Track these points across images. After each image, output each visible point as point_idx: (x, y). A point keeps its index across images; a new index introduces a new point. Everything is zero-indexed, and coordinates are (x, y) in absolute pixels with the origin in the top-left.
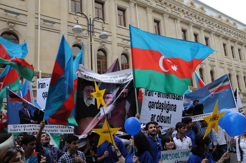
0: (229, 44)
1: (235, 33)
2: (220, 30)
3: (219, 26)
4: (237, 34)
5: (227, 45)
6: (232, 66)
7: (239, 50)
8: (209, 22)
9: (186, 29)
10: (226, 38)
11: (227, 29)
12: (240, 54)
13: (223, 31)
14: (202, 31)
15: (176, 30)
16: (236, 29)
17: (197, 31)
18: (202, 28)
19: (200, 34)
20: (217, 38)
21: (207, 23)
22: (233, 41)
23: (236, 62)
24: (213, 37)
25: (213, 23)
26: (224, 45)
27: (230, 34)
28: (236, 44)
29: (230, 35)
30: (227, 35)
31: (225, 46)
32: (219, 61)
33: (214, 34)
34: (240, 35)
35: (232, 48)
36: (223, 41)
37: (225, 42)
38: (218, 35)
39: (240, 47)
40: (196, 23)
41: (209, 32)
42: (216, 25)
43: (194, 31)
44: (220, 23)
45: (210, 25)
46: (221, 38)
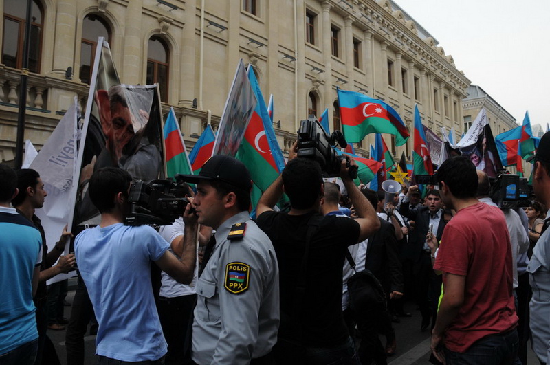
0: (399, 64)
1: (412, 43)
2: (386, 30)
3: (383, 21)
4: (416, 46)
5: (395, 63)
6: (399, 107)
7: (416, 79)
8: (366, 9)
9: (317, 11)
10: (394, 50)
11: (399, 32)
12: (415, 88)
13: (391, 33)
14: (350, 24)
15: (293, 9)
16: (414, 36)
17: (339, 22)
18: (350, 17)
19: (344, 28)
20: (378, 45)
21: (361, 9)
22: (407, 59)
23: (407, 102)
24: (370, 41)
25: (372, 13)
26: (390, 63)
27: (404, 43)
28: (412, 65)
29: (403, 45)
30: (397, 44)
31: (392, 66)
32: (375, 93)
33: (372, 35)
34: (420, 49)
35: (404, 72)
36: (387, 54)
37: (392, 57)
38: (380, 40)
39: (418, 73)
40: (339, 4)
41: (363, 29)
42: (378, 17)
43: (332, 21)
44: (388, 16)
45: (367, 14)
46: (385, 48)
